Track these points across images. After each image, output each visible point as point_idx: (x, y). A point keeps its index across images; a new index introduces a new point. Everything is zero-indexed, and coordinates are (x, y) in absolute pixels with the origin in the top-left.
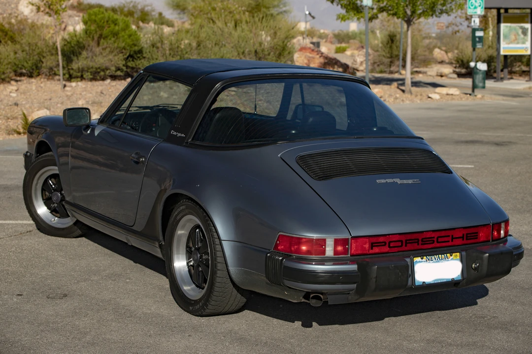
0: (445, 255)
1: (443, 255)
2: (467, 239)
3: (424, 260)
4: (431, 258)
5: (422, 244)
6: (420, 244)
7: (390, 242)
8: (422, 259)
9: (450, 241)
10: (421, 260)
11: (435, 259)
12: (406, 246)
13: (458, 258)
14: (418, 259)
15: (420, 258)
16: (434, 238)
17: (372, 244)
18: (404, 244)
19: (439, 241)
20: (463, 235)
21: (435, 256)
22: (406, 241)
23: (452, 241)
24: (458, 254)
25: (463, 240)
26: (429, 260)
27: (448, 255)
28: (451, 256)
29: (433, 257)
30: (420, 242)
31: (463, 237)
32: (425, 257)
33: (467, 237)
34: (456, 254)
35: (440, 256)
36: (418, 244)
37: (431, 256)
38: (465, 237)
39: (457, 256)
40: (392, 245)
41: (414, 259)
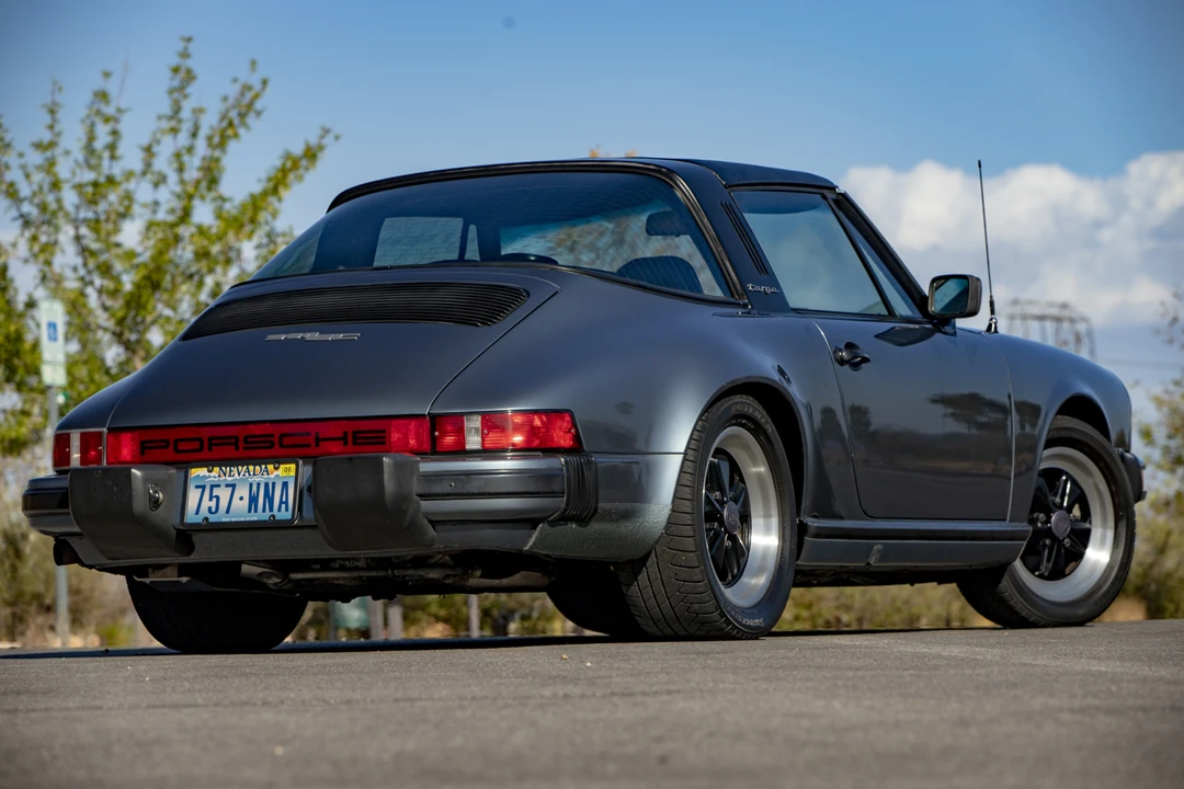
0: (263, 467)
1: (257, 467)
2: (354, 444)
3: (213, 474)
4: (231, 471)
5: (245, 448)
6: (241, 447)
7: (176, 441)
8: (210, 471)
10: (208, 474)
11: (239, 474)
12: (210, 449)
13: (293, 473)
14: (203, 472)
15: (205, 469)
16: (272, 436)
17: (143, 443)
18: (206, 446)
19: (285, 443)
20: (345, 433)
21: (240, 468)
22: (210, 439)
23: (317, 445)
24: (293, 466)
25: (346, 444)
26: (225, 475)
27: (270, 467)
28: (276, 469)
29: (235, 470)
30: (241, 444)
31: (344, 439)
32: (217, 469)
33: (354, 437)
34: (288, 466)
35: (251, 468)
36: (237, 448)
37: (230, 466)
38: (350, 440)
39: (289, 470)
40: (181, 446)
41: (193, 470)
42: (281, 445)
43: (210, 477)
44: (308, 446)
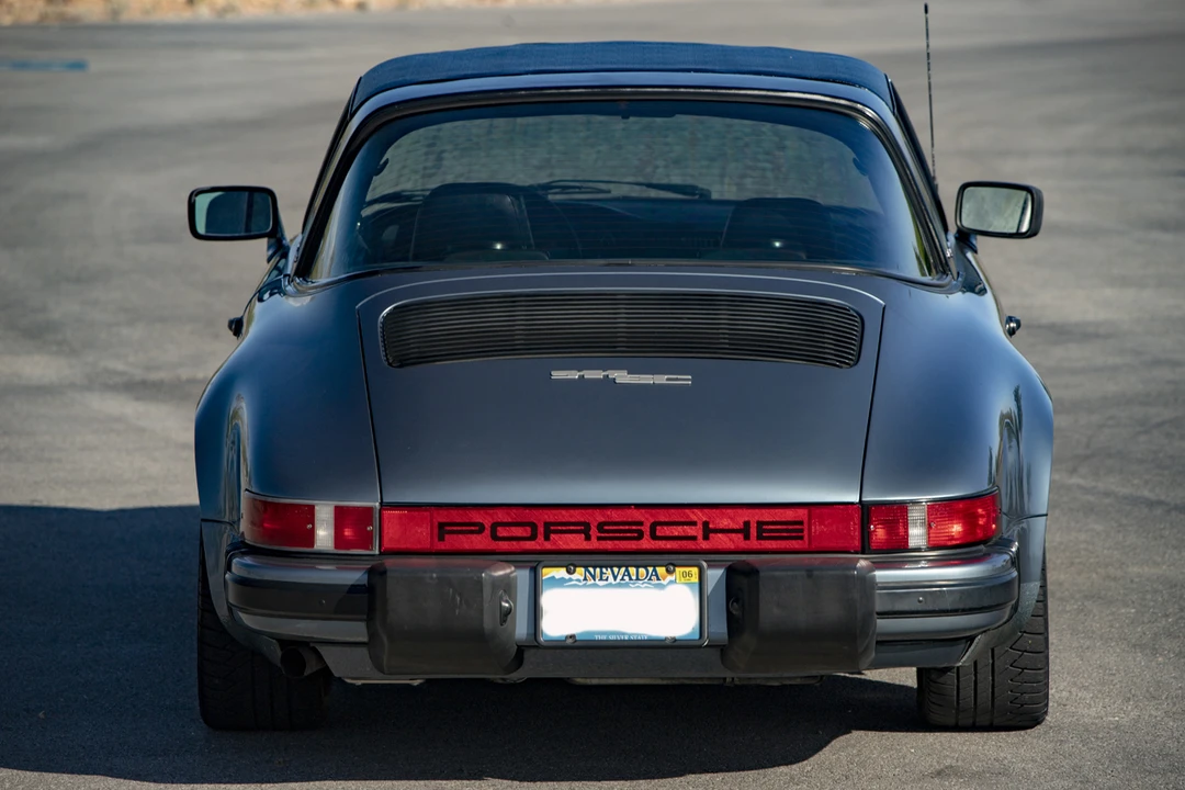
0: (650, 569)
1: (642, 570)
2: (760, 537)
3: (574, 576)
4: (602, 573)
5: (599, 539)
6: (594, 537)
7: (493, 526)
8: (569, 572)
9: (700, 537)
10: (567, 576)
11: (615, 578)
13: (695, 579)
14: (561, 573)
15: (564, 570)
16: (640, 523)
17: (442, 525)
19: (658, 534)
20: (747, 525)
21: (616, 570)
22: (548, 524)
23: (706, 538)
24: (695, 570)
25: (747, 537)
26: (594, 577)
27: (661, 570)
28: (671, 572)
29: (607, 571)
30: (594, 532)
31: (745, 531)
32: (580, 570)
33: (760, 530)
34: (687, 569)
35: (632, 570)
36: (588, 538)
37: (601, 567)
38: (753, 532)
39: (690, 575)
40: (502, 532)
41: (545, 570)
42: (654, 537)
43: (571, 580)
44: (694, 538)
